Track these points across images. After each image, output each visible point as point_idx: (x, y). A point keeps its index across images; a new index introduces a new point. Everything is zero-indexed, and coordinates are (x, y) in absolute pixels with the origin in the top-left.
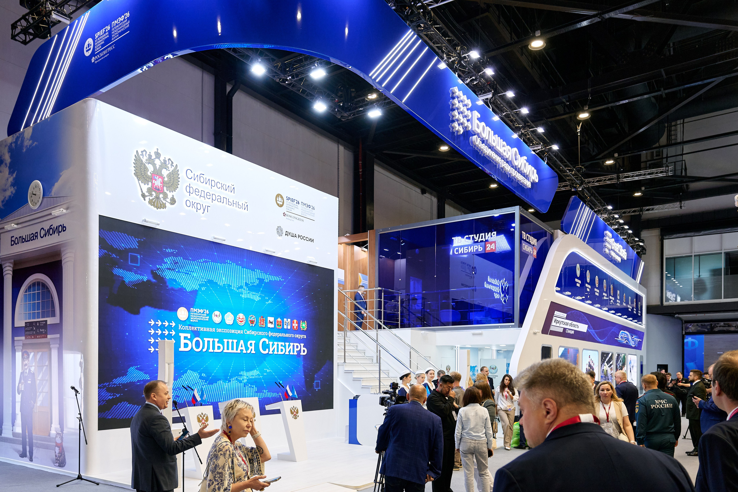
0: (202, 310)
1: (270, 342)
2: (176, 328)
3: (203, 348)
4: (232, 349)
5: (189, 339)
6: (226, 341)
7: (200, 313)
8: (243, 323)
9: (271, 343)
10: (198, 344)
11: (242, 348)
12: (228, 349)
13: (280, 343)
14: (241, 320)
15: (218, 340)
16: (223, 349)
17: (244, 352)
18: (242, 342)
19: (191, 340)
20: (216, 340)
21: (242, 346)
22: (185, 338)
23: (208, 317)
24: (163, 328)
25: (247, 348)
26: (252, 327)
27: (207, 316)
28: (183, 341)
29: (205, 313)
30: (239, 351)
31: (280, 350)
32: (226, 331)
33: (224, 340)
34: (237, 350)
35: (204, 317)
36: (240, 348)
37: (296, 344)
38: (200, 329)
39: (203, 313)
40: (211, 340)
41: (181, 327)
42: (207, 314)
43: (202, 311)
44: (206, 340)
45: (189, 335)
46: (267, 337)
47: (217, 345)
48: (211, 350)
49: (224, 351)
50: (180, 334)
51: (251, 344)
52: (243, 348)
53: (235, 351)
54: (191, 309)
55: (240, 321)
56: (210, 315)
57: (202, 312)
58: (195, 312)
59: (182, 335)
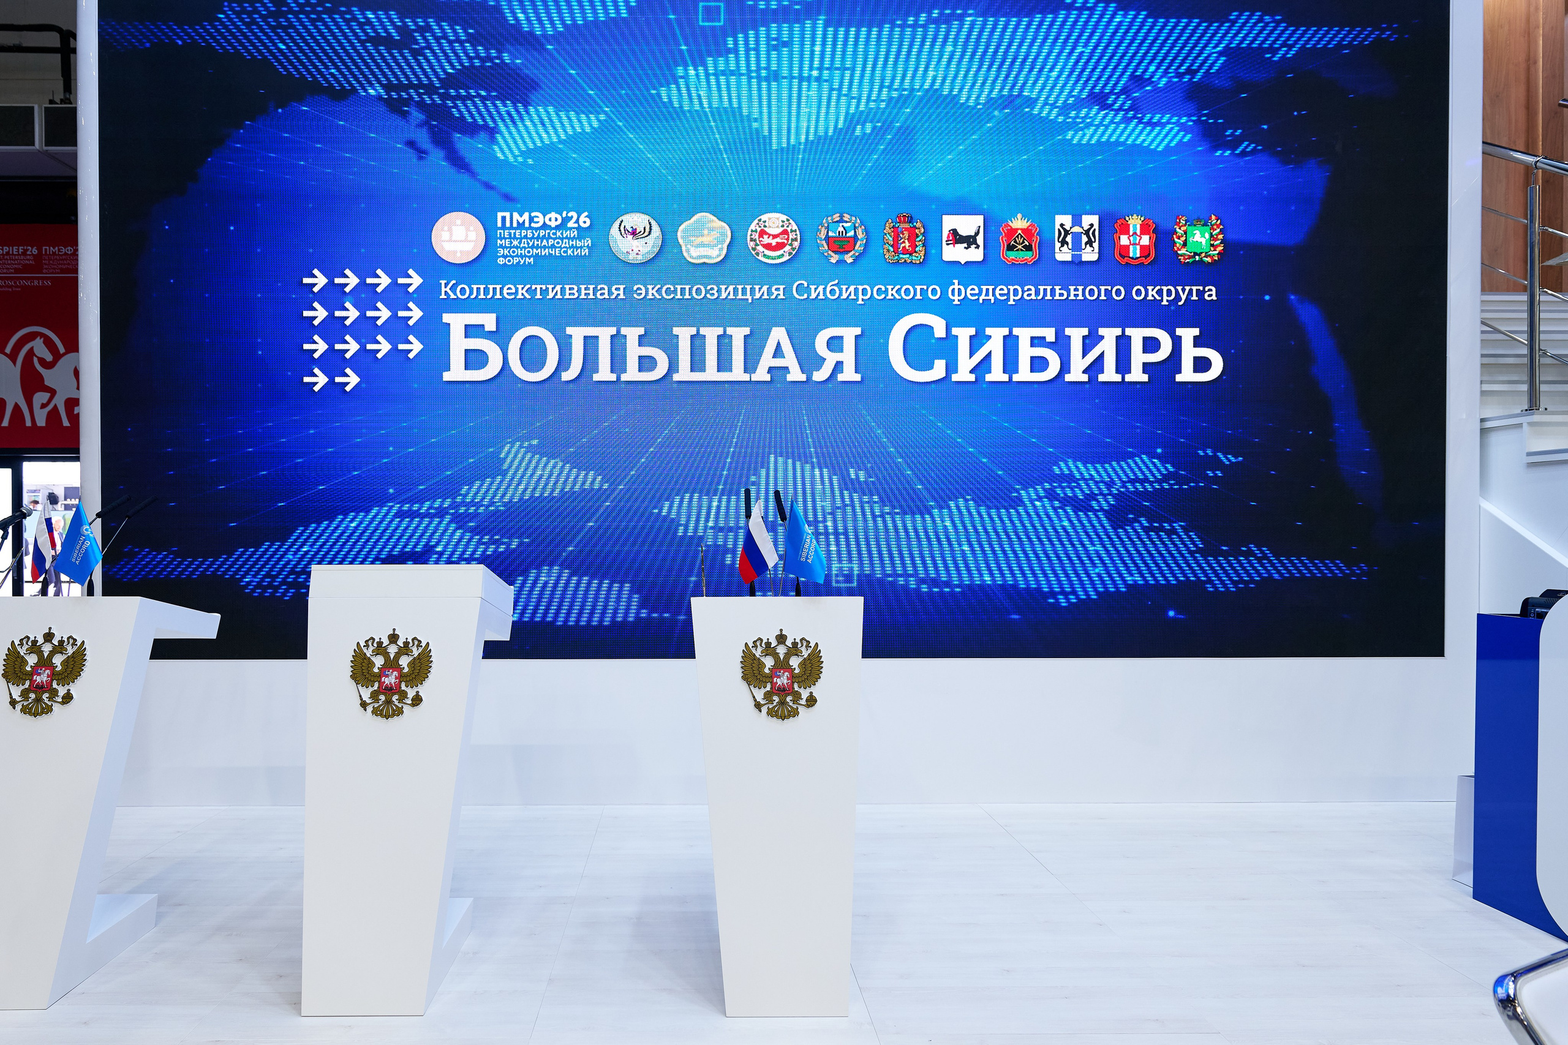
0: (553, 215)
1: (955, 331)
2: (427, 297)
3: (564, 362)
4: (724, 364)
5: (490, 335)
6: (684, 334)
7: (545, 226)
8: (784, 255)
9: (964, 334)
10: (532, 353)
11: (778, 362)
12: (697, 364)
13: (1024, 334)
14: (774, 242)
15: (641, 331)
16: (673, 367)
17: (796, 375)
18: (779, 334)
19: (501, 337)
20: (632, 334)
21: (778, 352)
22: (471, 331)
23: (588, 242)
24: (366, 296)
25: (809, 360)
26: (841, 267)
27: (579, 238)
28: (459, 344)
29: (571, 224)
30: (761, 374)
31: (1024, 363)
32: (685, 291)
33: (676, 330)
34: (750, 365)
35: (565, 243)
36: (767, 360)
37: (1137, 335)
38: (544, 292)
39: (557, 227)
40: (604, 334)
41: (453, 289)
42: (579, 228)
43: (553, 219)
44: (577, 334)
45: (489, 321)
46: (941, 307)
47: (634, 352)
48: (605, 374)
49: (676, 377)
50: (447, 318)
51: (834, 344)
52: (790, 360)
53: (738, 373)
54: (500, 215)
55: (768, 247)
56: (598, 230)
57: (553, 224)
58: (521, 225)
59: (456, 321)
